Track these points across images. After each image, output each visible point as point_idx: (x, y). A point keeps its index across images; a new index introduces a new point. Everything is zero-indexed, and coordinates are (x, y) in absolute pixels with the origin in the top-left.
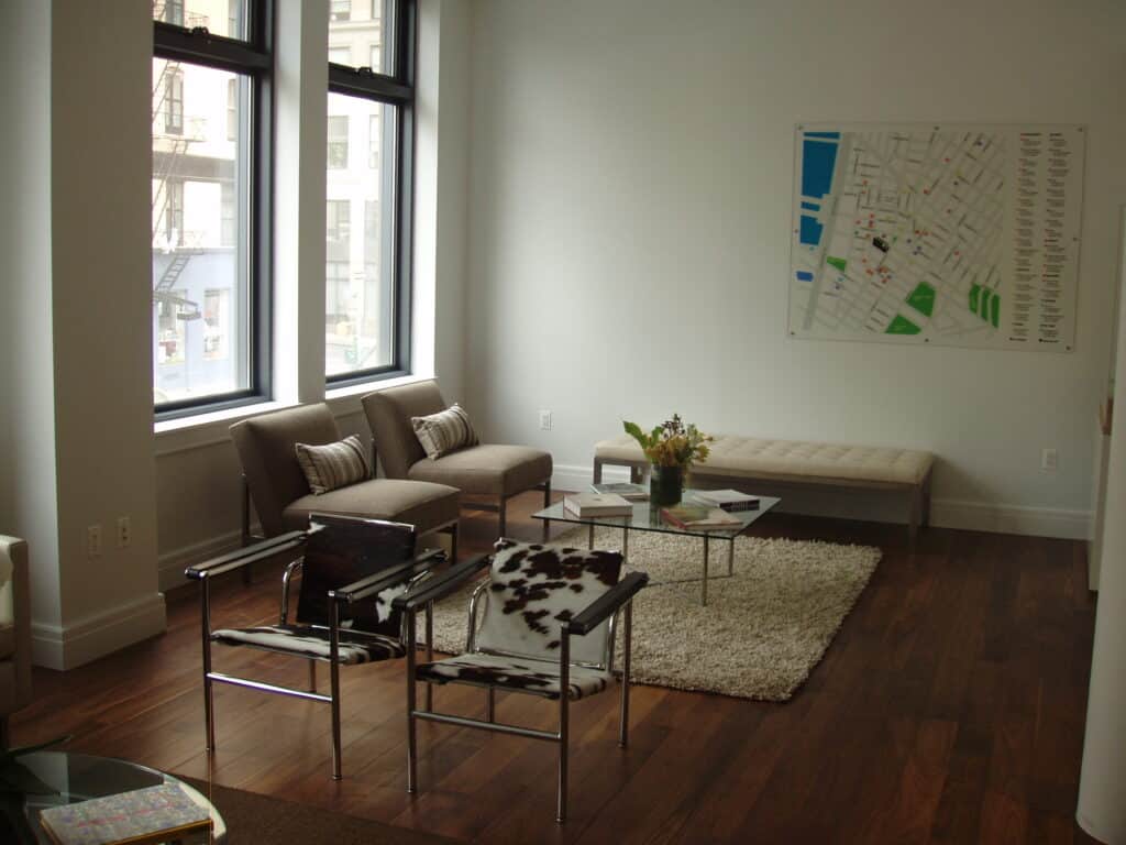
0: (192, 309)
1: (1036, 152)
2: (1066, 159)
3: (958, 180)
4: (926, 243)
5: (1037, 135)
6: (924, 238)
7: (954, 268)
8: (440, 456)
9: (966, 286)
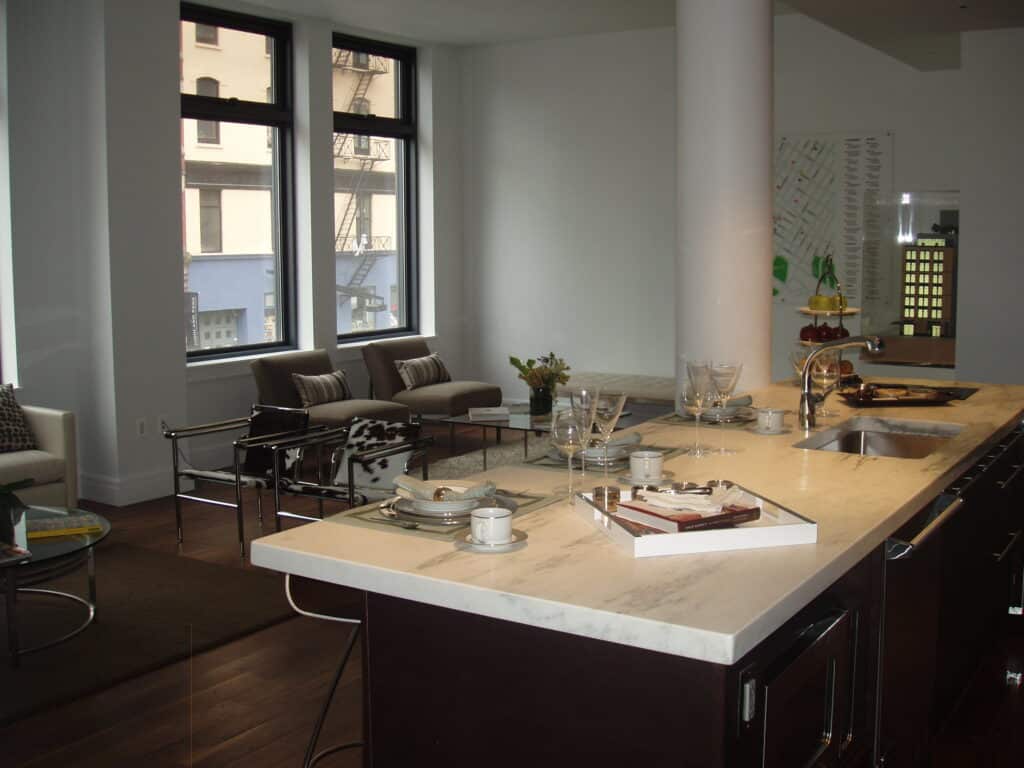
0: (379, 302)
1: (857, 154)
2: (879, 157)
3: (801, 177)
4: (780, 226)
5: (857, 140)
6: (778, 222)
7: (801, 244)
8: (414, 388)
9: (810, 258)
